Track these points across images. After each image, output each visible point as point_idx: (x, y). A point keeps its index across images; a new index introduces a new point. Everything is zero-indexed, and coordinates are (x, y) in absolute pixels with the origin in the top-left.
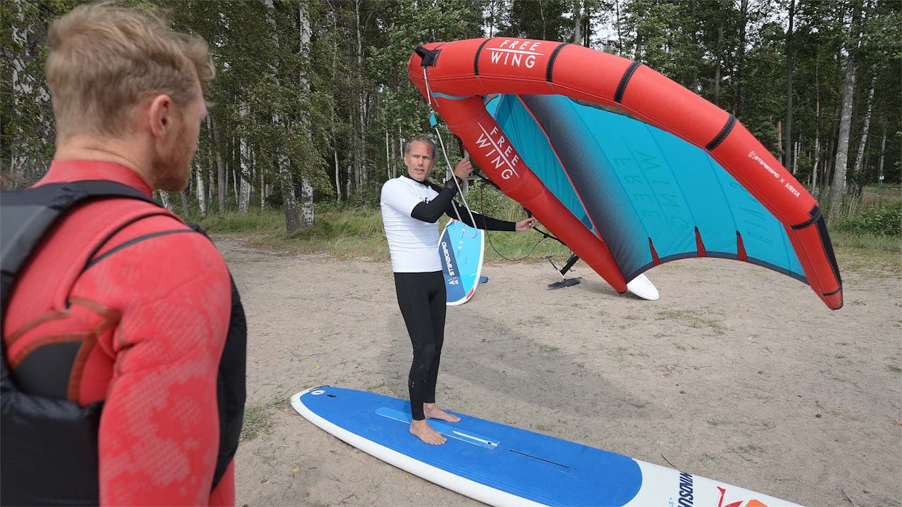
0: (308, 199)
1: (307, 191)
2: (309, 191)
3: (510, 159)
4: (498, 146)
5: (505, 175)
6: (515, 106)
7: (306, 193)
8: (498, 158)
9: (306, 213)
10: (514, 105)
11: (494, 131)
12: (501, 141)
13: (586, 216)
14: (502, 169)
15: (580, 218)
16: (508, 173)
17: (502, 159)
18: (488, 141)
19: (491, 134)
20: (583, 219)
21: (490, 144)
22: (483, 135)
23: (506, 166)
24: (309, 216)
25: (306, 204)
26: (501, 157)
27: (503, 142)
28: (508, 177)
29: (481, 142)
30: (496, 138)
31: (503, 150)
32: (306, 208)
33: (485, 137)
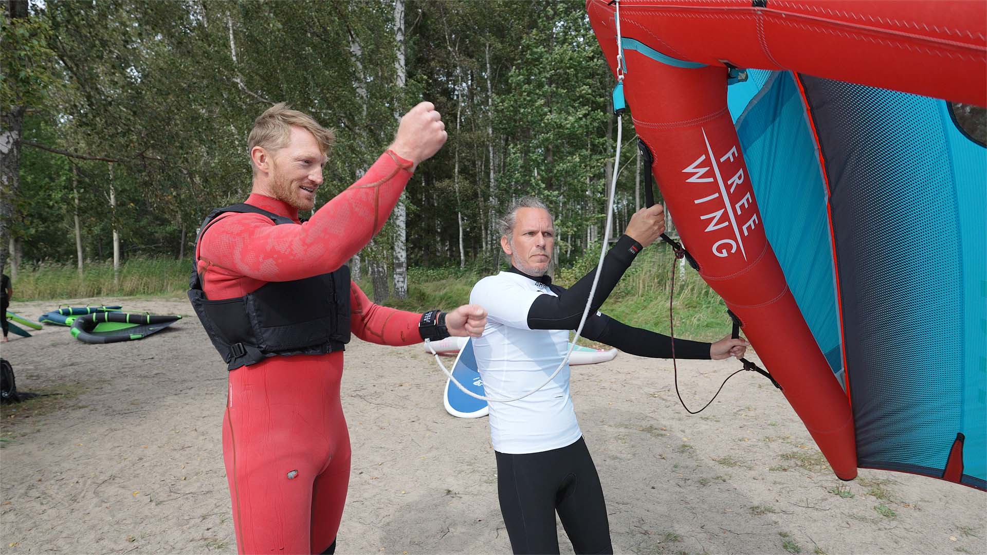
0: (400, 265)
1: (399, 255)
2: (402, 256)
3: (741, 221)
4: (728, 188)
5: (719, 249)
6: (786, 111)
7: (397, 258)
8: (719, 214)
9: (398, 281)
10: (785, 107)
11: (729, 154)
12: (736, 180)
13: (838, 347)
14: (718, 235)
15: (825, 349)
16: (728, 247)
17: (725, 217)
18: (710, 173)
19: (722, 160)
20: (831, 353)
21: (711, 180)
22: (703, 157)
23: (728, 232)
24: (401, 284)
25: (398, 270)
26: (726, 212)
27: (740, 182)
28: (725, 254)
29: (695, 173)
30: (728, 170)
31: (734, 200)
32: (398, 276)
33: (707, 163)
